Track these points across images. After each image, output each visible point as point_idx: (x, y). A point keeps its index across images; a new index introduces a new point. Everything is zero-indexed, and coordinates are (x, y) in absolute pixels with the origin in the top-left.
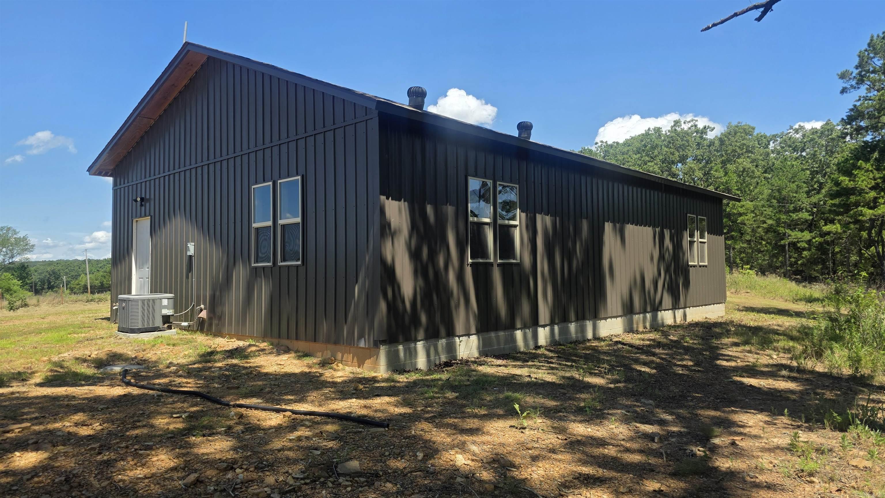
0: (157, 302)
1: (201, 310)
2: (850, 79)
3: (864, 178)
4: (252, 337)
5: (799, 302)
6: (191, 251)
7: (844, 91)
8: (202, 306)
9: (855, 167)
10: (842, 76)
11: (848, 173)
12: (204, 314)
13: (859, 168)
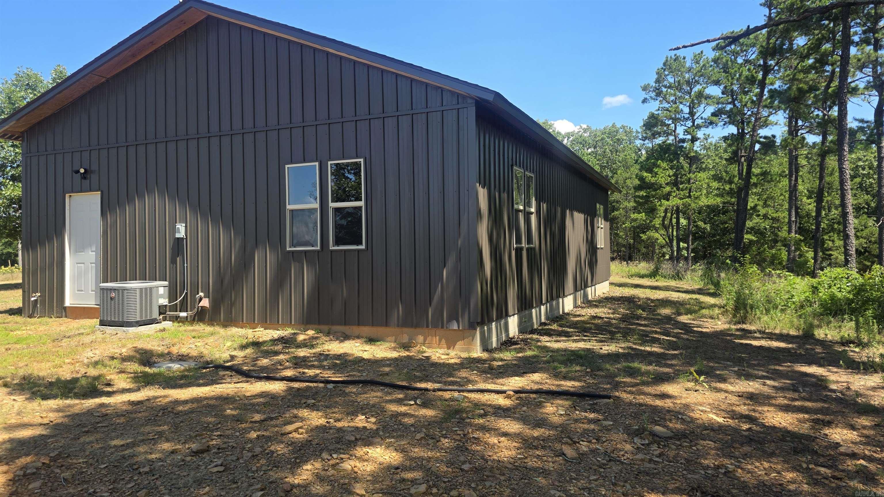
0: (154, 290)
1: (201, 299)
2: (650, 91)
3: (662, 175)
4: (289, 324)
5: (634, 277)
6: (181, 230)
7: (644, 101)
8: (201, 294)
9: (655, 165)
10: (645, 88)
11: (650, 170)
12: (205, 303)
13: (659, 166)
